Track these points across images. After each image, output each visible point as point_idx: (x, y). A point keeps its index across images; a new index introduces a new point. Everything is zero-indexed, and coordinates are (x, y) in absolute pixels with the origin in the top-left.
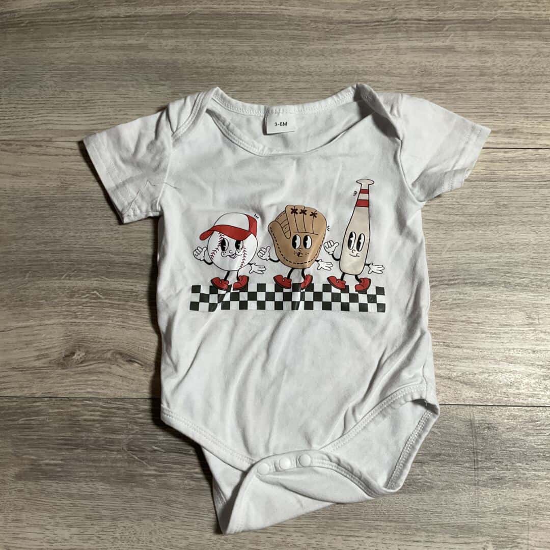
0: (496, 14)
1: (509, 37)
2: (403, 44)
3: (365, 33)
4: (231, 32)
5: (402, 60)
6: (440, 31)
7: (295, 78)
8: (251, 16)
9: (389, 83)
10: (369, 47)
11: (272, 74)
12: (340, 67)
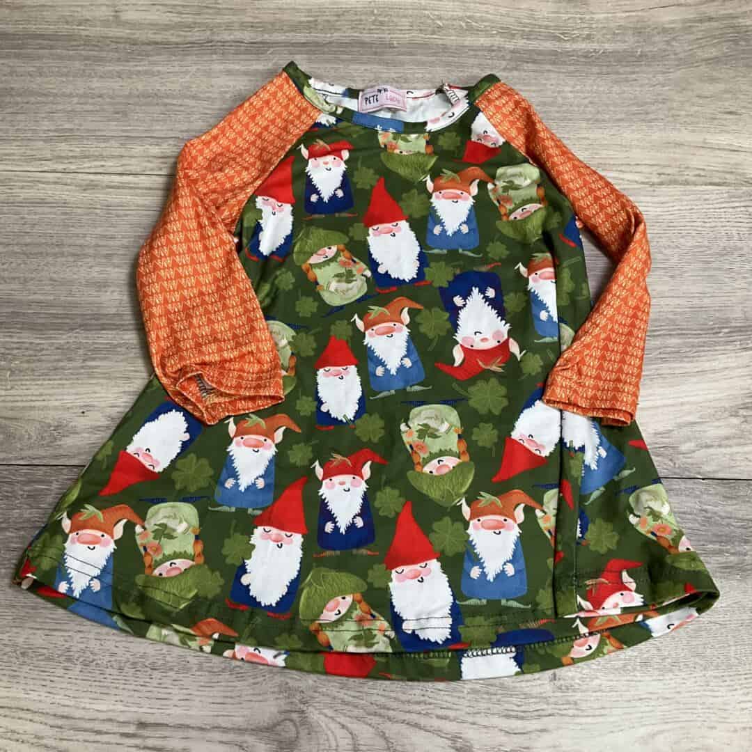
0: (331, 37)
1: (343, 61)
2: (217, 67)
3: (175, 55)
4: (15, 53)
5: (213, 83)
6: (262, 54)
7: (82, 100)
8: (42, 36)
9: (194, 107)
10: (177, 69)
11: (55, 95)
12: (137, 90)
